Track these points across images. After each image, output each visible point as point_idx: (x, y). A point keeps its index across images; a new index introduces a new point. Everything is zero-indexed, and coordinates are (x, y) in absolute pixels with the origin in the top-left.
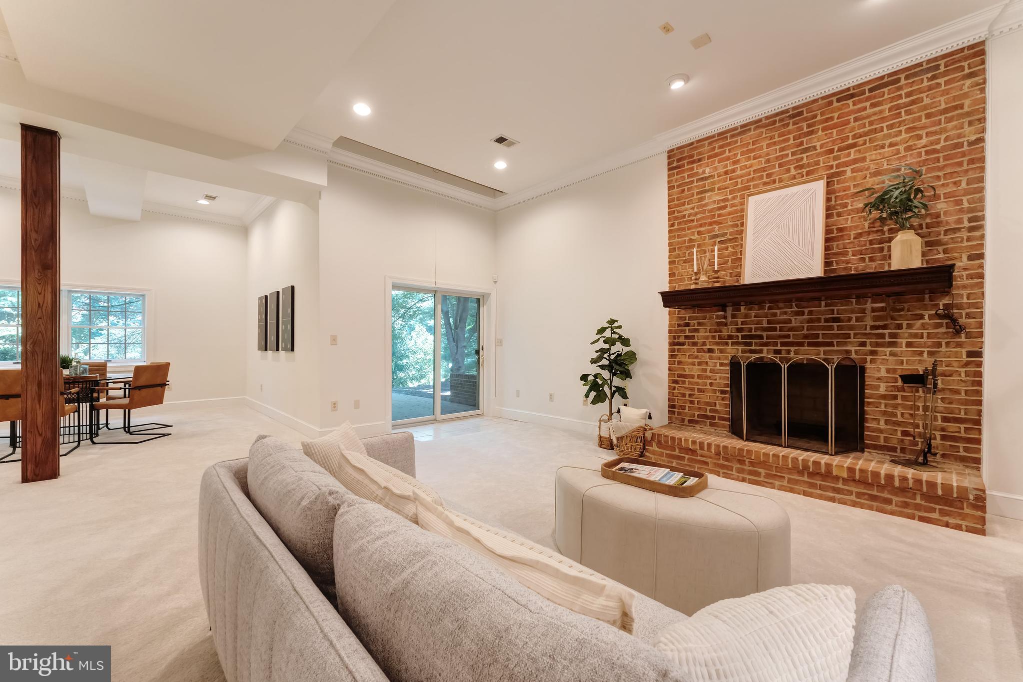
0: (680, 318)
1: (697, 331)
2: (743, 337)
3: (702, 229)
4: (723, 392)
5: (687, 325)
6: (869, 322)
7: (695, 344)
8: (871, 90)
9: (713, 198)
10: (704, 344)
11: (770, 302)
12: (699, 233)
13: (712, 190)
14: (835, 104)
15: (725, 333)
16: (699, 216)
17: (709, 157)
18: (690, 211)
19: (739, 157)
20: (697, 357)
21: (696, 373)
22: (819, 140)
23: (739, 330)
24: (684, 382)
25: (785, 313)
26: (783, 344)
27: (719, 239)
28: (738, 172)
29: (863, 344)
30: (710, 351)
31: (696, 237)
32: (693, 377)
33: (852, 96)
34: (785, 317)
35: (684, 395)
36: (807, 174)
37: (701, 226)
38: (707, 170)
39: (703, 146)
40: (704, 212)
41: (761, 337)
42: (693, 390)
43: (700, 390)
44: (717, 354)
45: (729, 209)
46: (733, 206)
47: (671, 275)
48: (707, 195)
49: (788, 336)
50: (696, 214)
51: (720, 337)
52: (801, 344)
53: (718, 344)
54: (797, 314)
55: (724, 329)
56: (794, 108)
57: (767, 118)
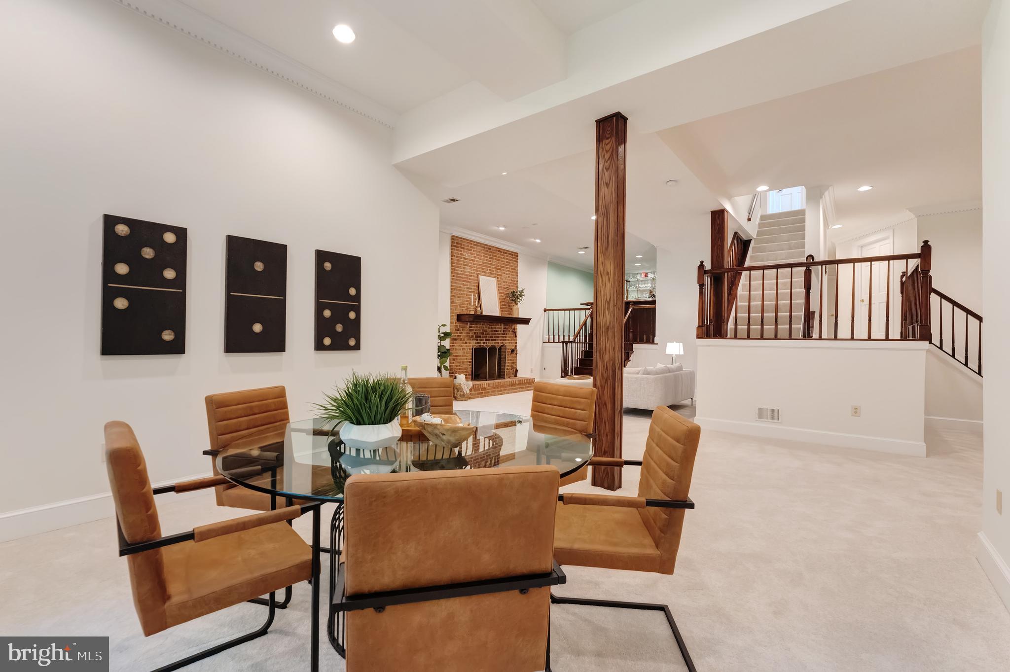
0: (456, 326)
1: (461, 333)
2: (476, 337)
3: (464, 283)
4: (470, 362)
5: (458, 330)
6: (502, 333)
7: (461, 340)
8: (504, 253)
9: (468, 269)
10: (464, 340)
11: (483, 322)
12: (463, 284)
13: (468, 266)
14: (497, 252)
15: (471, 335)
16: (463, 276)
17: (467, 249)
18: (460, 272)
19: (476, 256)
20: (462, 346)
21: (461, 354)
22: (494, 262)
23: (475, 333)
24: (457, 359)
25: (486, 327)
26: (486, 340)
27: (469, 290)
28: (475, 262)
29: (501, 340)
30: (466, 343)
31: (462, 286)
32: (460, 356)
33: (500, 252)
34: (486, 329)
35: (457, 366)
36: (491, 274)
37: (464, 281)
38: (467, 255)
39: (465, 242)
40: (465, 275)
41: (480, 337)
42: (460, 362)
43: (463, 363)
44: (468, 344)
45: (472, 278)
46: (474, 277)
47: (452, 303)
48: (467, 267)
49: (486, 337)
50: (462, 274)
51: (469, 337)
52: (489, 340)
53: (469, 339)
54: (489, 328)
55: (471, 332)
56: (490, 246)
57: (484, 244)
